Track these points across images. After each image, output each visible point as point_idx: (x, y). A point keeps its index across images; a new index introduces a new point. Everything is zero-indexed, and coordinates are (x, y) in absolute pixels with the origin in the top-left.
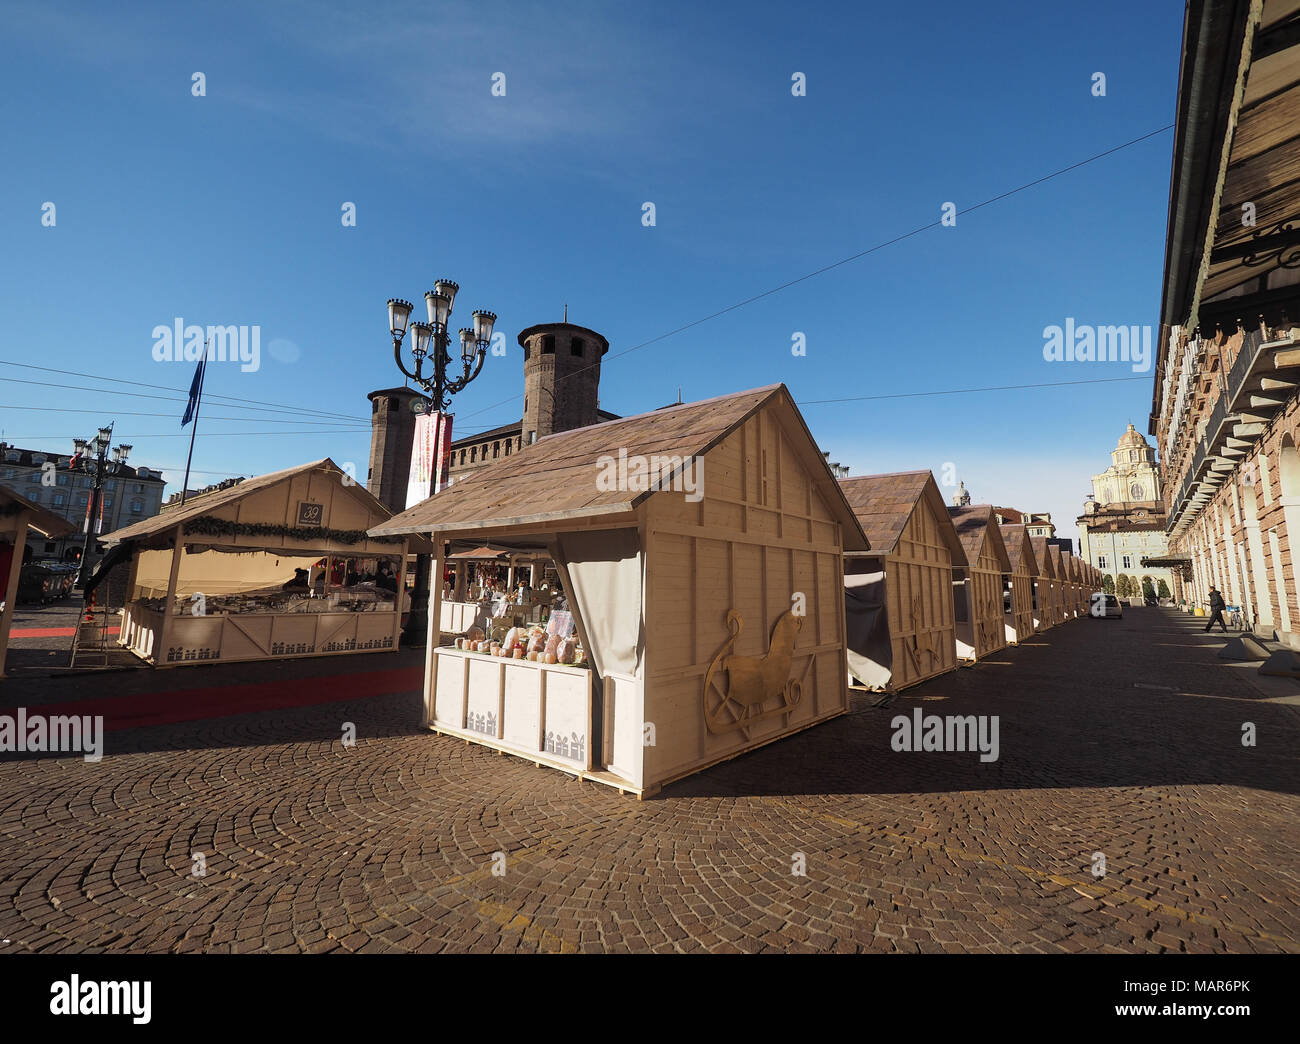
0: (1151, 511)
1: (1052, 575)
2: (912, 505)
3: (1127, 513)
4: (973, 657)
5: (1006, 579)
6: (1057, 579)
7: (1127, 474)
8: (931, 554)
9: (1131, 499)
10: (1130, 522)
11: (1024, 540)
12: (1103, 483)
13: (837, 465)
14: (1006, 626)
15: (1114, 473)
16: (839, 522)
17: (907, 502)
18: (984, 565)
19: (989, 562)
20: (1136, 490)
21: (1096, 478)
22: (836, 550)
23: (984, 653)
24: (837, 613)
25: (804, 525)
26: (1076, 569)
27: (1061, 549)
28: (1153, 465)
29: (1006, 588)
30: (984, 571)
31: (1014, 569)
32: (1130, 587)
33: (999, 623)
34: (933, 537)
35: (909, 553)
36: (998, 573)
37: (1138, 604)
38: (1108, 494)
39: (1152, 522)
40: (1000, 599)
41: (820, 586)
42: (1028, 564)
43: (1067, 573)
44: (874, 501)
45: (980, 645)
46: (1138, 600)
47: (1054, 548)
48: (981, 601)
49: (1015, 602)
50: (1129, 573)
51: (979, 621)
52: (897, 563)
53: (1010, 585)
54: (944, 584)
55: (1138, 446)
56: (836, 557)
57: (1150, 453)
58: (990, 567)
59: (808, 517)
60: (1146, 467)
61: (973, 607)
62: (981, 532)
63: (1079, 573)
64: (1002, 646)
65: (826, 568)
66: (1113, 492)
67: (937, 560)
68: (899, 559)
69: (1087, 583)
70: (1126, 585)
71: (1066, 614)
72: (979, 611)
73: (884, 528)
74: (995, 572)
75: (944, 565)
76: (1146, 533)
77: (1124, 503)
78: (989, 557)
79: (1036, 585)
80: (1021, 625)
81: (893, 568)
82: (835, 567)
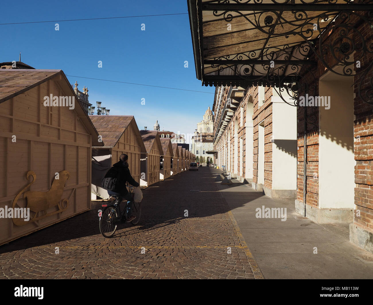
0: (212, 136)
1: (179, 156)
2: (124, 129)
3: (205, 136)
4: (147, 185)
5: (162, 157)
6: (180, 158)
7: (207, 123)
8: (132, 148)
9: (207, 132)
10: (206, 139)
11: (169, 144)
12: (200, 125)
13: (104, 108)
14: (160, 174)
15: (203, 123)
16: (90, 134)
17: (123, 127)
18: (154, 153)
19: (156, 152)
20: (208, 129)
21: (198, 124)
22: (88, 146)
23: (151, 183)
24: (88, 171)
25: (73, 135)
26: (187, 154)
27: (183, 147)
28: (213, 122)
29: (161, 161)
30: (153, 154)
31: (165, 154)
32: (203, 160)
33: (158, 173)
34: (134, 142)
35: (123, 147)
36: (159, 155)
37: (204, 166)
38: (201, 130)
39: (211, 140)
40: (159, 164)
41: (80, 160)
42: (170, 152)
43: (184, 155)
44: (110, 126)
45: (150, 181)
46: (204, 164)
47: (180, 147)
48: (151, 166)
49: (164, 166)
50: (203, 156)
51: (150, 173)
52: (117, 151)
53: (163, 160)
54: (137, 159)
55: (210, 114)
56: (88, 148)
57: (213, 117)
58: (156, 153)
59: (75, 131)
60: (212, 121)
61: (148, 167)
62: (153, 141)
63: (188, 156)
64: (158, 181)
65: (83, 153)
66: (202, 129)
67: (135, 151)
68: (118, 150)
69: (190, 159)
70: (202, 159)
71: (182, 169)
72: (150, 169)
73: (112, 137)
74: (158, 155)
75: (137, 152)
76: (209, 143)
77: (205, 133)
78: (156, 150)
79: (173, 160)
80: (166, 173)
81: (116, 153)
82: (88, 152)
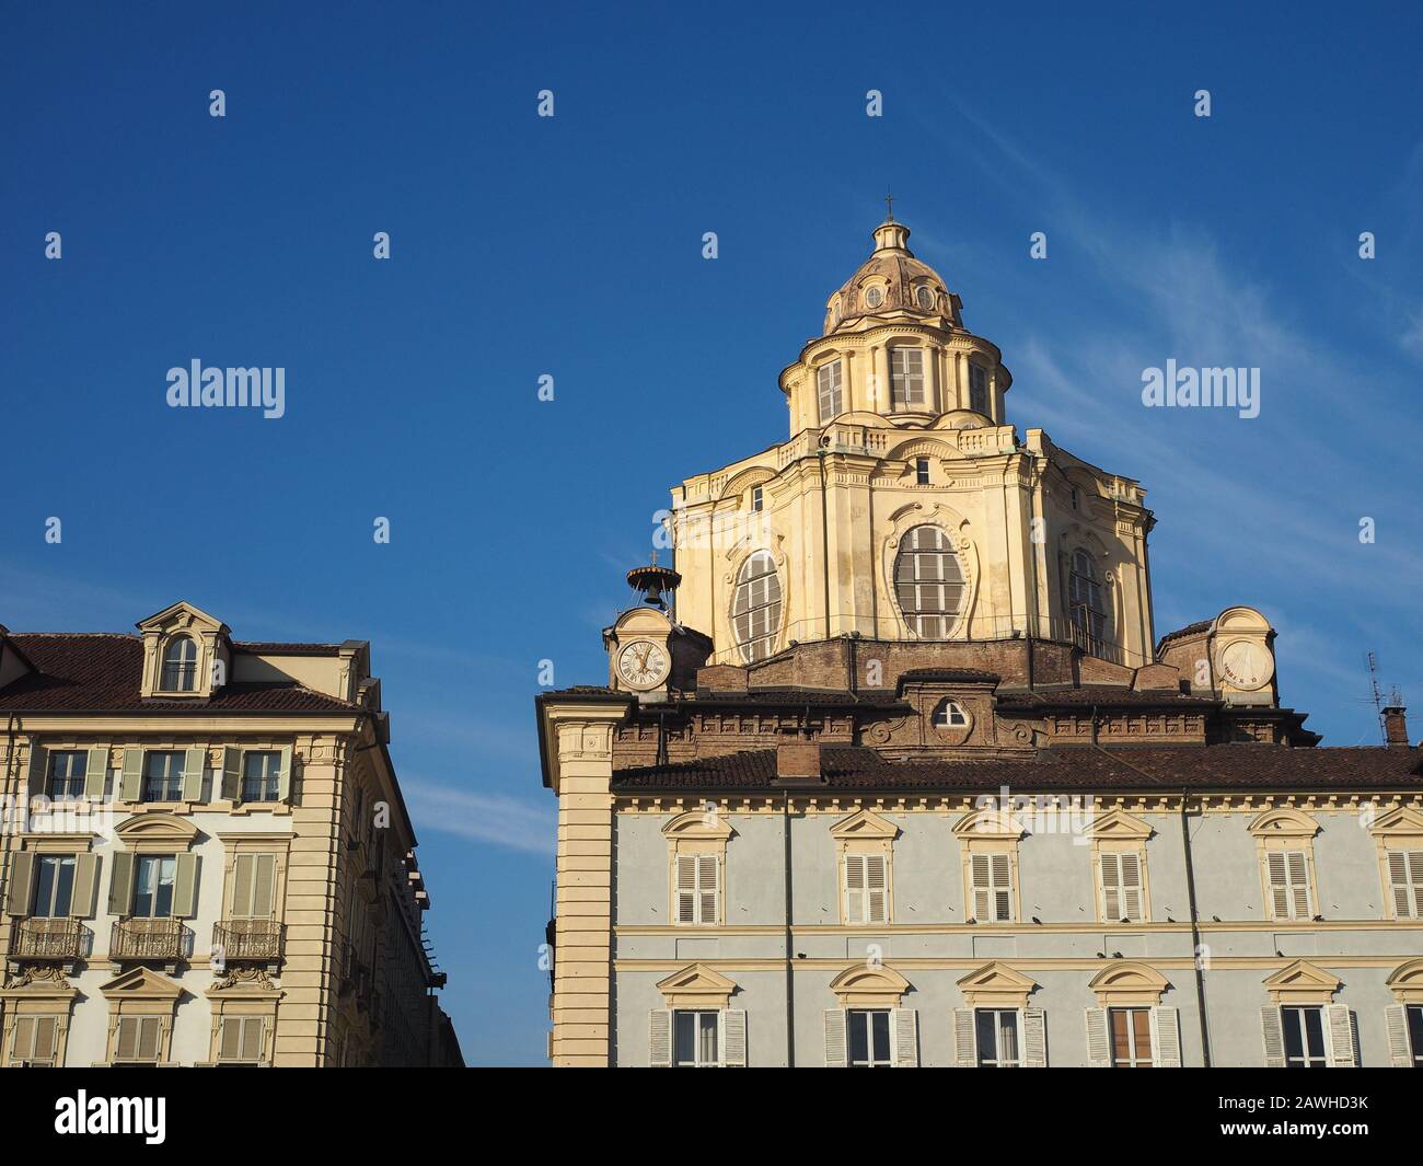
3: (865, 709)
77: (852, 642)
